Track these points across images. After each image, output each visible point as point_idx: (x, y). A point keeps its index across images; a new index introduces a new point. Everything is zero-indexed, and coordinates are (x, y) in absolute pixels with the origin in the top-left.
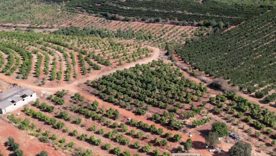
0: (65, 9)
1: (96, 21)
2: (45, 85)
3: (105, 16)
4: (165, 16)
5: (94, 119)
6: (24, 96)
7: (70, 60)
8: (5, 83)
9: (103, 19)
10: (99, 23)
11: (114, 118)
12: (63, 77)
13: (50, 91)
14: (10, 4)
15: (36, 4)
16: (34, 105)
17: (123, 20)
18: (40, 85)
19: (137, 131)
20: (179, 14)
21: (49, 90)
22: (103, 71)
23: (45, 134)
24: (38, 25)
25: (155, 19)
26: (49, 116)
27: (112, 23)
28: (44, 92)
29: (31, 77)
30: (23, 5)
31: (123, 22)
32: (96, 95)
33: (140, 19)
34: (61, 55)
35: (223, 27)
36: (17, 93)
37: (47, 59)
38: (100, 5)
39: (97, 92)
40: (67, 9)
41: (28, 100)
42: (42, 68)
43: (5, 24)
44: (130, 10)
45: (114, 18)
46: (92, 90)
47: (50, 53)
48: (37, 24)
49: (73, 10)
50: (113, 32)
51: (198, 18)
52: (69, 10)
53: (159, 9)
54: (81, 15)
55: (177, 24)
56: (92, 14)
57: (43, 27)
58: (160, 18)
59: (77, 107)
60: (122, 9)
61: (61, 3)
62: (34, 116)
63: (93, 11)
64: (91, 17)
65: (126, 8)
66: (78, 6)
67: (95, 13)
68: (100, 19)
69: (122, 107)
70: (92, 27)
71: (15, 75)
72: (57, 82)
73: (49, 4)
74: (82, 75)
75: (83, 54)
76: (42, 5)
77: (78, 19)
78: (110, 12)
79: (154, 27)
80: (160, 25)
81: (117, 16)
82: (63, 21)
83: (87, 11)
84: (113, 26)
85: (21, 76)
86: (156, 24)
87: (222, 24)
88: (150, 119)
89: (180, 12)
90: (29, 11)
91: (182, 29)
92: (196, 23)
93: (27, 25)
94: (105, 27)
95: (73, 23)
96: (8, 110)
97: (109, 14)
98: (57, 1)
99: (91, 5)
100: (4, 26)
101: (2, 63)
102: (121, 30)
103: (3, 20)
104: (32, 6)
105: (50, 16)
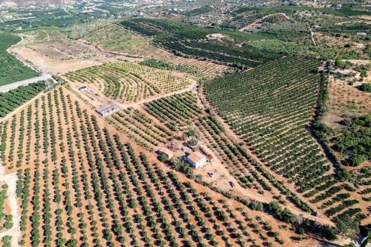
0: (151, 44)
1: (168, 56)
2: (124, 103)
3: (174, 52)
4: (212, 56)
5: (141, 122)
6: (113, 109)
7: (140, 88)
8: (106, 101)
9: (173, 54)
11: (150, 123)
12: (133, 99)
15: (135, 36)
16: (117, 113)
17: (185, 57)
18: (121, 103)
19: (157, 129)
20: (221, 56)
21: (125, 106)
22: (155, 97)
23: (119, 127)
25: (204, 58)
26: (122, 119)
27: (177, 58)
28: (122, 107)
29: (118, 98)
30: (126, 36)
32: (147, 110)
33: (195, 57)
34: (136, 85)
36: (110, 107)
37: (128, 88)
38: (174, 42)
39: (147, 108)
41: (115, 111)
42: (125, 93)
43: (113, 52)
44: (191, 49)
45: (179, 55)
46: (146, 107)
47: (131, 84)
48: (132, 54)
50: (176, 66)
51: (231, 60)
52: (153, 45)
54: (160, 50)
55: (217, 63)
57: (135, 57)
58: (207, 58)
59: (135, 116)
60: (186, 48)
61: (151, 37)
62: (116, 119)
63: (167, 48)
64: (166, 52)
65: (188, 47)
66: (160, 42)
67: (169, 49)
68: (171, 54)
69: (156, 118)
70: (164, 60)
71: (111, 96)
72: (130, 102)
73: (143, 36)
74: (144, 98)
75: (148, 84)
77: (158, 52)
78: (178, 50)
79: (201, 64)
80: (206, 63)
81: (181, 54)
82: (148, 53)
83: (164, 47)
84: (177, 61)
85: (113, 97)
86: (204, 62)
87: (244, 66)
88: (165, 125)
89: (222, 54)
90: (129, 41)
91: (218, 67)
92: (228, 64)
93: (127, 54)
94: (172, 61)
95: (154, 55)
96: (105, 114)
97: (177, 51)
98: (149, 34)
99: (168, 42)
100: (112, 53)
101: (105, 89)
102: (181, 65)
103: (112, 48)
104: (132, 37)
105: (141, 48)
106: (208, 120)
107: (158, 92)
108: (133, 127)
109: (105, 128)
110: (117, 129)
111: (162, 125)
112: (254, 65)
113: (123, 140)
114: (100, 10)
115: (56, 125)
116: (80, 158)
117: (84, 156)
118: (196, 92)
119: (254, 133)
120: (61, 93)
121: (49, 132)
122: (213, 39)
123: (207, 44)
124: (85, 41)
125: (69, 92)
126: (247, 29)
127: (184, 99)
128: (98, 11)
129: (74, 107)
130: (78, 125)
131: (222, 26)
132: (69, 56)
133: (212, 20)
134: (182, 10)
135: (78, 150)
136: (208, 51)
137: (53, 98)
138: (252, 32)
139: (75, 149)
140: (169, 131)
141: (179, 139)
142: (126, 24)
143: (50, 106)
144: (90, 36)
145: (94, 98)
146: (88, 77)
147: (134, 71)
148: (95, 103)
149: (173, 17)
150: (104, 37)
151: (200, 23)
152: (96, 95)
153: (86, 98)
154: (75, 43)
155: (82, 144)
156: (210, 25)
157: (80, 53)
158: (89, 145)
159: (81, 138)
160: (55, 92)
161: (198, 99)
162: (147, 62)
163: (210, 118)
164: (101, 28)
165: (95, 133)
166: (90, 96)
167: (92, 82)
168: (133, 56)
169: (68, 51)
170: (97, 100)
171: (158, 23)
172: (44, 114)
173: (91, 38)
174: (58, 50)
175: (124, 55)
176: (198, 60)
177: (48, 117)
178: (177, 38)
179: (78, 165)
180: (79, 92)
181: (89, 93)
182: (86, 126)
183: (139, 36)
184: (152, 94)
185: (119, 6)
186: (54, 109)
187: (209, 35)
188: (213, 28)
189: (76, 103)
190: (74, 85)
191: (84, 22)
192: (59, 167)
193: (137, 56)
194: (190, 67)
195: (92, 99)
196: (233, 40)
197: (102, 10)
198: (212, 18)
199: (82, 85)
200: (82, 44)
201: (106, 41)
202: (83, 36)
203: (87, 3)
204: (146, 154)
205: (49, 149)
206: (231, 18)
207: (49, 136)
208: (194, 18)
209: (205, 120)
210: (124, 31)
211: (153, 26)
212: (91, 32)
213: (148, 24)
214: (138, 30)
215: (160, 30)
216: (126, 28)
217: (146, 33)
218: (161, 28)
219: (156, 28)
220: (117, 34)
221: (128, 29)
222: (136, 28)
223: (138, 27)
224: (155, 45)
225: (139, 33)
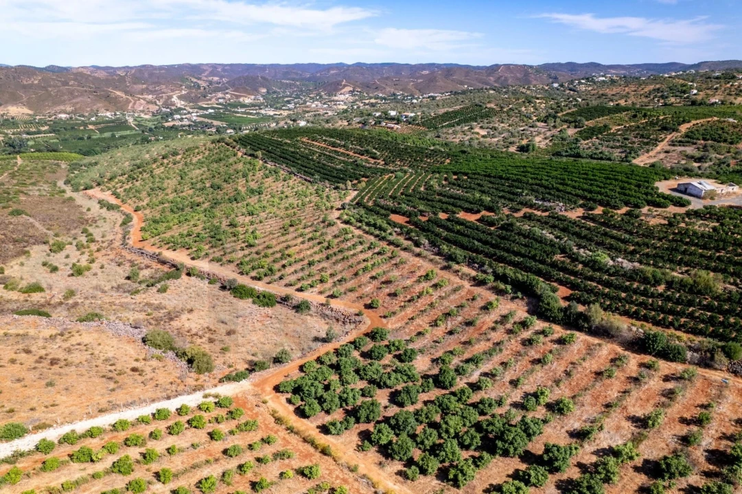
0: (353, 220)
1: (489, 319)
10: (501, 334)
14: (219, 174)
15: (277, 180)
17: (639, 345)
27: (577, 349)
30: (247, 181)
31: (642, 359)
38: (475, 217)
40: (361, 221)
43: (169, 254)
49: (381, 228)
56: (458, 263)
57: (270, 296)
61: (341, 185)
63: (459, 252)
64: (456, 280)
66: (395, 212)
73: (309, 181)
76: (291, 183)
81: (599, 315)
83: (433, 244)
84: (589, 380)
90: (253, 201)
93: (225, 273)
99: (443, 215)
100: (164, 263)
103: (175, 232)
104: (266, 185)
105: (303, 243)
114: (206, 120)
124: (106, 195)
126: (654, 161)
128: (201, 122)
131: (557, 154)
133: (513, 136)
134: (413, 115)
142: (252, 143)
144: (131, 178)
149: (389, 131)
150: (171, 183)
154: (70, 200)
171: (361, 141)
173: (129, 186)
175: (212, 279)
178: (482, 196)
183: (294, 181)
185: (251, 114)
191: (146, 142)
197: (210, 121)
201: (171, 197)
202: (111, 179)
203: (185, 109)
206: (571, 132)
208: (455, 133)
210: (241, 164)
211: (344, 146)
212: (139, 168)
213: (325, 141)
214: (292, 159)
215: (372, 161)
216: (250, 155)
217: (322, 171)
218: (375, 154)
219: (355, 153)
220: (216, 174)
221: (257, 157)
222: (283, 155)
223: (292, 150)
224: (375, 226)
225: (293, 169)
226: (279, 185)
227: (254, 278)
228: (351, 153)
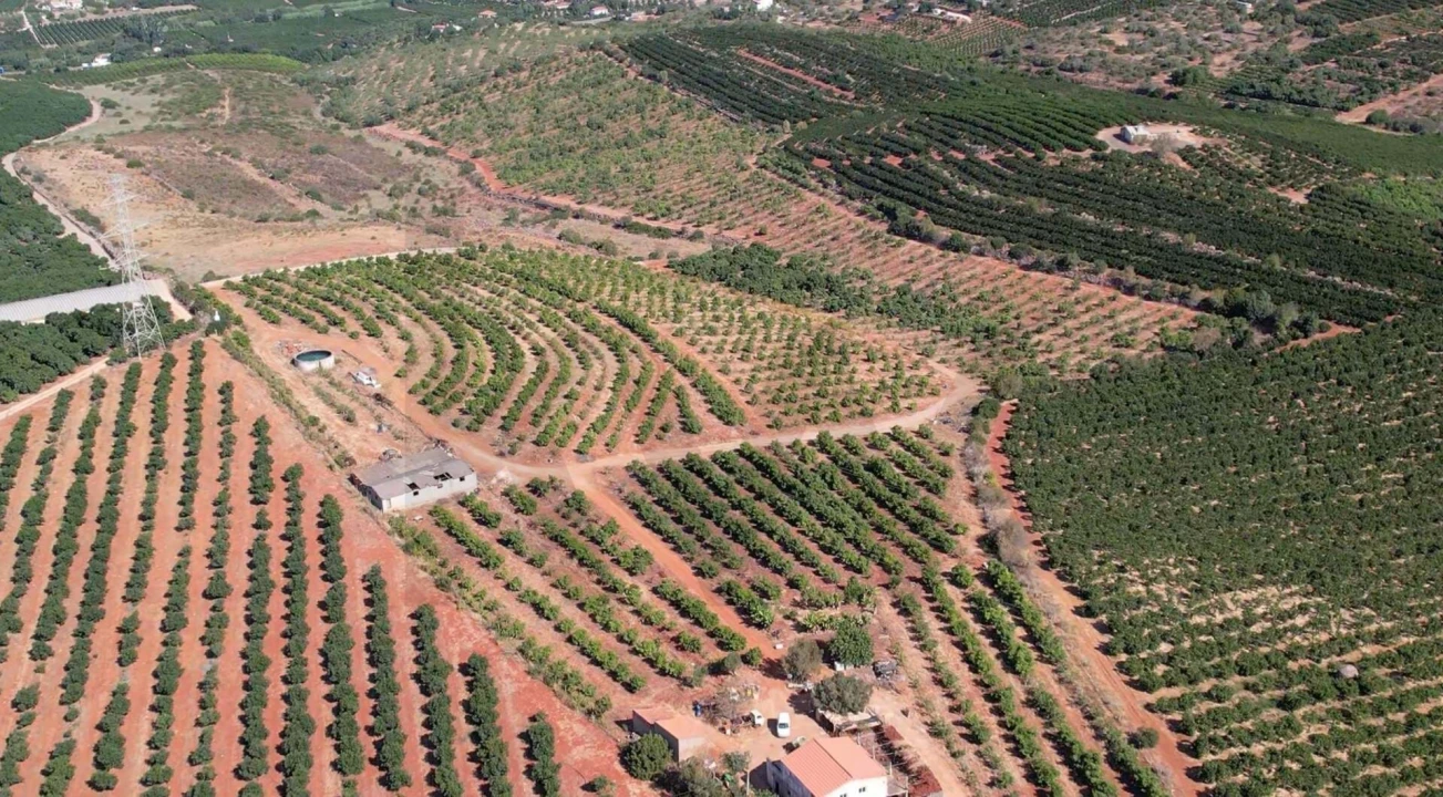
0: (770, 164)
1: (852, 235)
2: (516, 457)
3: (890, 214)
4: (1106, 250)
5: (581, 562)
6: (443, 477)
7: (628, 388)
8: (419, 434)
9: (879, 228)
10: (855, 244)
11: (631, 572)
12: (575, 441)
13: (519, 474)
14: (599, 106)
15: (689, 118)
16: (462, 504)
17: (945, 245)
18: (501, 454)
20: (1163, 248)
21: (515, 473)
22: (706, 440)
23: (453, 574)
24: (655, 219)
25: (1057, 256)
26: (482, 535)
27: (902, 249)
28: (502, 474)
29: (491, 429)
30: (643, 118)
31: (941, 252)
32: (635, 506)
33: (1006, 248)
34: (614, 367)
35: (1294, 324)
36: (427, 467)
37: (561, 379)
38: (900, 160)
39: (642, 495)
40: (778, 165)
41: (451, 488)
42: (534, 404)
43: (548, 199)
44: (990, 204)
45: (912, 233)
46: (634, 489)
47: (582, 359)
48: (651, 215)
49: (797, 172)
50: (883, 290)
51: (1219, 273)
52: (781, 171)
53: (1098, 213)
54: (812, 198)
55: (1130, 291)
56: (852, 199)
57: (666, 231)
58: (1074, 257)
59: (560, 525)
60: (962, 197)
61: (777, 127)
62: (450, 530)
63: (855, 190)
64: (844, 212)
65: (977, 193)
66: (821, 157)
67: (865, 197)
68: (871, 225)
69: (677, 549)
70: (824, 258)
71: (454, 413)
72: (553, 453)
73: (736, 121)
74: (637, 442)
76: (709, 122)
77: (795, 212)
78: (912, 204)
80: (1068, 282)
81: (928, 225)
82: (742, 215)
83: (839, 184)
84: (899, 264)
85: (467, 420)
86: (1054, 278)
87: (1291, 313)
88: (718, 590)
89: (1171, 237)
90: (652, 146)
91: (1134, 314)
92: (1199, 295)
93: (618, 214)
94: (866, 265)
95: (773, 229)
96: (397, 502)
97: (903, 211)
98: (770, 115)
99: (868, 160)
100: (544, 206)
101: (433, 375)
102: (914, 287)
103: (549, 177)
104: (672, 125)
105: (708, 187)
106: (978, 587)
107: (726, 417)
108: (533, 581)
109: (376, 571)
110: (441, 585)
111: (696, 590)
112: (1358, 313)
113: (459, 637)
115: (129, 528)
116: (203, 705)
117: (230, 695)
118: (957, 441)
119: (1247, 687)
120: (196, 371)
121: (82, 561)
122: (1134, 150)
123: (1094, 178)
124: (412, 135)
125: (237, 373)
126: (1390, 110)
127: (873, 467)
129: (245, 449)
130: (242, 537)
131: (1234, 91)
132: (305, 205)
133: (1178, 51)
135: (207, 664)
136: (1088, 218)
137: (146, 390)
138: (1414, 128)
139: (192, 660)
140: (728, 619)
141: (773, 670)
142: (653, 54)
143: (124, 430)
144: (446, 109)
145: (360, 414)
146: (356, 303)
147: (625, 298)
148: (360, 440)
149: (945, 29)
150: (523, 118)
151: (1104, 65)
152: (378, 397)
153: (316, 408)
154: (358, 140)
155: (235, 637)
156: (1159, 81)
157: (372, 193)
158: (272, 644)
159: (236, 607)
160: (168, 362)
161: (959, 474)
162: (724, 262)
163: (988, 579)
164: (516, 69)
165: (317, 590)
166: (342, 399)
167: (374, 333)
168: (654, 224)
169: (310, 178)
170: (374, 426)
171: (836, 57)
172: (83, 468)
173: (447, 121)
174: (251, 173)
175: (604, 221)
176: (1026, 268)
177: (97, 486)
178: (918, 139)
179: (185, 737)
180: (287, 375)
181: (338, 386)
182: (279, 551)
183: (716, 121)
184: (688, 428)
186: (140, 448)
187: (1116, 130)
188: (1172, 96)
189: (260, 430)
190: (270, 341)
191: (432, 39)
192: (85, 737)
193: (674, 226)
194: (963, 300)
195: (349, 419)
196: (1255, 163)
198: (1177, 39)
199: (312, 341)
200: (392, 148)
201: (527, 138)
202: (410, 110)
204: (561, 725)
205: (63, 643)
206: (1299, 44)
207: (76, 582)
208: (1068, 39)
209: (959, 585)
210: (634, 91)
211: (802, 67)
212: (455, 91)
213: (776, 56)
214: (716, 86)
215: (838, 92)
216: (650, 77)
217: (758, 106)
218: (848, 81)
219: (817, 79)
220: (594, 106)
221: (659, 81)
222: (702, 79)
223: (717, 69)
224: (790, 169)
225: (714, 102)
226: (692, 125)
227: (649, 219)
228: (811, 79)
